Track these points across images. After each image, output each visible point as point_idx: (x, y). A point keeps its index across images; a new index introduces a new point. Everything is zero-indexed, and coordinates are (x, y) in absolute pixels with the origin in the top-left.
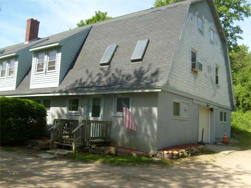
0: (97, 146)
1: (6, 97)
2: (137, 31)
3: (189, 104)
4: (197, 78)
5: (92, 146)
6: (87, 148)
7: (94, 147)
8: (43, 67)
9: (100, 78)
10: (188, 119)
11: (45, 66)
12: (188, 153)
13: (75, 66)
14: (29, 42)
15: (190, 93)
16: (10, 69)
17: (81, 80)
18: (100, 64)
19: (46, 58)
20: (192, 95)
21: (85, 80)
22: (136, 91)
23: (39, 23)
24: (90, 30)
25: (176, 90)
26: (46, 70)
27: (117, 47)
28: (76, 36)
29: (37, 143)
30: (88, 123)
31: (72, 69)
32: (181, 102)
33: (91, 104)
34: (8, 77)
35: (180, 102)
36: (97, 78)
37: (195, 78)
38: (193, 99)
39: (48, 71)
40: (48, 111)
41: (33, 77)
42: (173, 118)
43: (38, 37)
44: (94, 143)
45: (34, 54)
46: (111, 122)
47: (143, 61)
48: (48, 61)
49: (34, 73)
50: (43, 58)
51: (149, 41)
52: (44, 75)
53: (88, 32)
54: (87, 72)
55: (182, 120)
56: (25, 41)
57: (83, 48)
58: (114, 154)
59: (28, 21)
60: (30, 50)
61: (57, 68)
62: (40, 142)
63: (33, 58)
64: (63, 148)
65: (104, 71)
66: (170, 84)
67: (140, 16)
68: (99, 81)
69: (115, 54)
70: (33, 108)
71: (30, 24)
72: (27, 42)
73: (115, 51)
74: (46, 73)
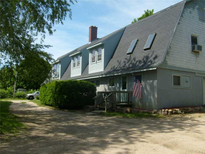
0: (121, 107)
1: (77, 80)
2: (150, 28)
3: (191, 77)
4: (198, 56)
5: (117, 107)
6: (114, 108)
7: (119, 108)
8: (95, 59)
9: (125, 65)
10: (190, 88)
11: (96, 58)
12: (182, 112)
13: (114, 56)
14: (91, 42)
15: (190, 68)
16: (78, 62)
17: (114, 67)
18: (127, 54)
19: (96, 53)
20: (193, 70)
21: (117, 67)
22: (142, 71)
23: (97, 28)
24: (124, 30)
25: (176, 67)
26: (96, 60)
27: (138, 40)
28: (114, 36)
29: (89, 107)
30: (114, 93)
31: (112, 59)
32: (182, 76)
33: (122, 81)
34: (77, 67)
35: (180, 76)
36: (124, 64)
37: (197, 57)
38: (195, 73)
39: (98, 62)
40: (97, 88)
41: (90, 66)
42: (173, 87)
43: (97, 38)
44: (119, 106)
45: (90, 51)
46: (132, 92)
47: (151, 49)
48: (97, 55)
49: (90, 64)
50: (95, 53)
51: (156, 35)
52: (95, 65)
53: (123, 32)
54: (118, 61)
55: (183, 89)
56: (89, 42)
57: (120, 43)
58: (129, 112)
59: (89, 28)
60: (87, 49)
61: (102, 59)
62: (90, 107)
63: (89, 54)
64: (102, 109)
65: (127, 60)
66: (168, 63)
67: (154, 16)
68: (124, 66)
69: (136, 46)
70: (86, 86)
71: (91, 30)
72: (90, 43)
73: (136, 43)
74: (96, 63)
